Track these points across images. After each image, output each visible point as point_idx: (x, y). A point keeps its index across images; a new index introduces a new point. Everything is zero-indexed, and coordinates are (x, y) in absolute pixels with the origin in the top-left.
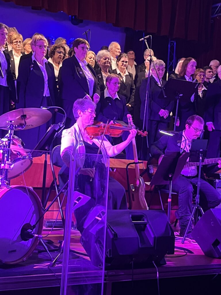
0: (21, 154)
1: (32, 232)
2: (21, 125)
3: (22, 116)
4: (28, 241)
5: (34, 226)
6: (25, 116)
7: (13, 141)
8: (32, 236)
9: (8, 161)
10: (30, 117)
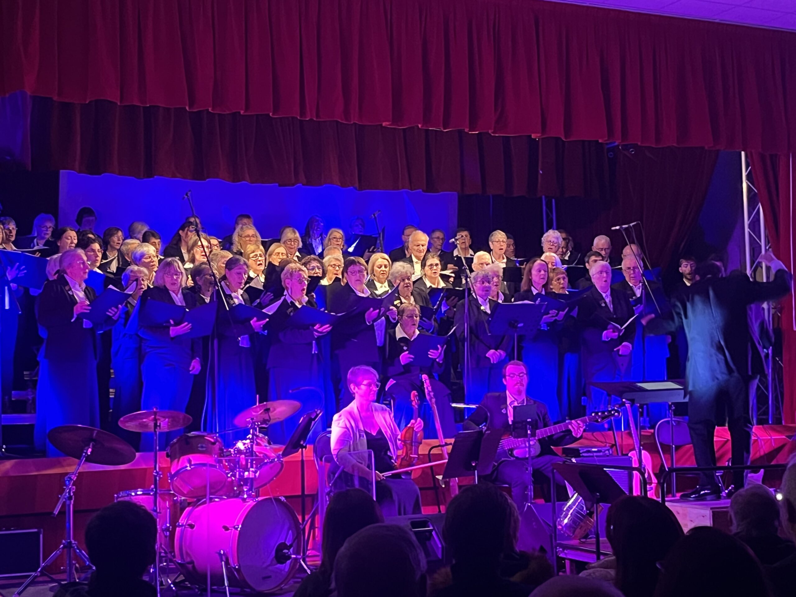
0: (268, 457)
1: (289, 553)
2: (264, 421)
3: (265, 410)
4: (284, 565)
5: (291, 546)
6: (269, 409)
7: (256, 441)
8: (289, 557)
9: (252, 467)
10: (275, 410)
